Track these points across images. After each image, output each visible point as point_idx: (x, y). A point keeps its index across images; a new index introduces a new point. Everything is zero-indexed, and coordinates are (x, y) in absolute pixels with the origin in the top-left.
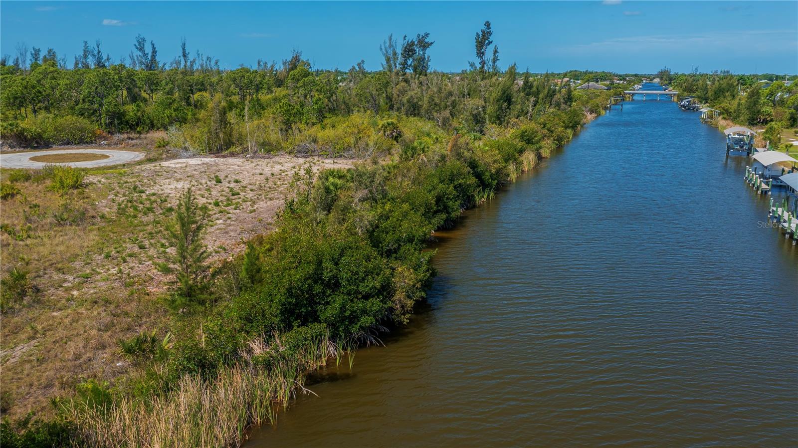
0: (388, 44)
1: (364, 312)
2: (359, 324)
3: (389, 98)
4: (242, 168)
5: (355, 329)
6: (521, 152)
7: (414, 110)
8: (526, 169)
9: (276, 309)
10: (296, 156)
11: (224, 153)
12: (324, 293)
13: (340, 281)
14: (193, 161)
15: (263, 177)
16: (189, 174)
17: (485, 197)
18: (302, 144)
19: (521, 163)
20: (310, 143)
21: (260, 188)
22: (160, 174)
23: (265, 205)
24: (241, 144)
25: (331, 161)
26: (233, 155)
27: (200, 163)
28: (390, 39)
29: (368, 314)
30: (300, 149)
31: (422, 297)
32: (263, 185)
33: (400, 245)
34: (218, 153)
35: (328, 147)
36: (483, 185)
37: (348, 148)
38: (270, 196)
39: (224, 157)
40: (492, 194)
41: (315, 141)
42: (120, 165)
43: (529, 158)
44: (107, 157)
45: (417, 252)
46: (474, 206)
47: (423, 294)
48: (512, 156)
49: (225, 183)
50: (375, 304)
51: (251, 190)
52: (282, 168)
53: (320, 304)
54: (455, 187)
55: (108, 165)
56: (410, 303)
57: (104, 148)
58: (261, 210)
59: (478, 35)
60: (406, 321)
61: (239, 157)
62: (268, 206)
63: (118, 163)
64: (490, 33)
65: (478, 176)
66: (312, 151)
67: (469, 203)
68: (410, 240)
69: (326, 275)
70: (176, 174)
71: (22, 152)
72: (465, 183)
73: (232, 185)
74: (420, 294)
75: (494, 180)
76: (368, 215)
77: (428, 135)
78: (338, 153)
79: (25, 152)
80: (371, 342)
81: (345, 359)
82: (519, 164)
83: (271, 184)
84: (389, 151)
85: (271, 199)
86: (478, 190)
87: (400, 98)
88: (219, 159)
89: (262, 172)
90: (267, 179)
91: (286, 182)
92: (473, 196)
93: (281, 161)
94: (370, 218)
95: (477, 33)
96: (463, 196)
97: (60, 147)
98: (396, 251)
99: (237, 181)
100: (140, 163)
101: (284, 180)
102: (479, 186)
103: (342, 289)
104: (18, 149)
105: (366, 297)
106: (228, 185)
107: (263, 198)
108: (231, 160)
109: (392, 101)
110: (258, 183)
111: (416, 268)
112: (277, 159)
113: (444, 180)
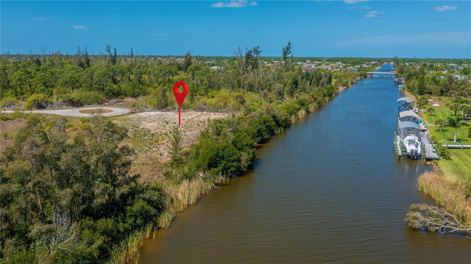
0: (238, 51)
1: (232, 166)
2: (230, 170)
3: (239, 81)
4: (175, 117)
5: (229, 171)
6: (299, 110)
7: (251, 88)
8: (300, 118)
9: (206, 164)
10: (197, 111)
11: (164, 110)
12: (219, 160)
13: (224, 157)
14: (152, 113)
15: (185, 121)
16: (153, 120)
17: (279, 130)
18: (200, 106)
19: (298, 115)
20: (203, 105)
21: (185, 126)
22: (141, 119)
23: (189, 133)
24: (172, 106)
25: (213, 113)
26: (168, 110)
27: (155, 114)
28: (239, 49)
29: (233, 167)
30: (198, 108)
31: (251, 164)
32: (186, 125)
33: (243, 147)
34: (161, 109)
35: (211, 107)
36: (278, 125)
37: (221, 108)
38: (190, 129)
39: (165, 111)
40: (282, 129)
41: (205, 104)
42: (120, 115)
43: (302, 113)
44: (112, 111)
45: (249, 149)
46: (274, 134)
47: (251, 163)
48: (293, 112)
49: (170, 124)
50: (235, 164)
51: (182, 127)
52: (192, 117)
53: (218, 164)
54: (266, 126)
55: (115, 115)
56: (246, 165)
57: (108, 107)
58: (188, 135)
59: (284, 49)
60: (245, 170)
61: (171, 111)
62: (191, 134)
63: (119, 114)
64: (290, 48)
65: (277, 122)
66: (204, 109)
67: (272, 133)
68: (247, 145)
69: (220, 155)
70: (148, 120)
71: (72, 108)
72: (270, 124)
73: (173, 125)
74: (250, 163)
75: (283, 123)
76: (231, 137)
77: (257, 102)
78: (216, 110)
79: (73, 108)
80: (234, 176)
81: (226, 180)
82: (296, 115)
83: (189, 124)
84: (239, 109)
85: (191, 131)
86: (276, 127)
87: (244, 82)
88: (163, 112)
89: (184, 119)
90: (187, 122)
91: (195, 123)
92: (274, 130)
93: (191, 114)
94: (233, 137)
95: (284, 47)
96: (269, 130)
97: (87, 106)
98: (242, 149)
99: (175, 123)
100: (128, 114)
101: (194, 122)
102: (276, 126)
103: (225, 159)
104: (70, 107)
105: (233, 162)
106: (172, 125)
107: (188, 130)
108: (168, 113)
109: (240, 83)
110: (184, 123)
111: (249, 154)
112: (188, 112)
113: (261, 124)
